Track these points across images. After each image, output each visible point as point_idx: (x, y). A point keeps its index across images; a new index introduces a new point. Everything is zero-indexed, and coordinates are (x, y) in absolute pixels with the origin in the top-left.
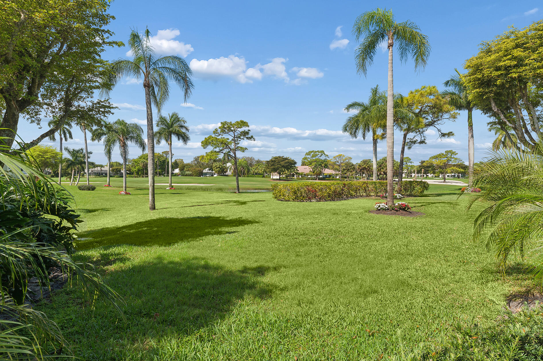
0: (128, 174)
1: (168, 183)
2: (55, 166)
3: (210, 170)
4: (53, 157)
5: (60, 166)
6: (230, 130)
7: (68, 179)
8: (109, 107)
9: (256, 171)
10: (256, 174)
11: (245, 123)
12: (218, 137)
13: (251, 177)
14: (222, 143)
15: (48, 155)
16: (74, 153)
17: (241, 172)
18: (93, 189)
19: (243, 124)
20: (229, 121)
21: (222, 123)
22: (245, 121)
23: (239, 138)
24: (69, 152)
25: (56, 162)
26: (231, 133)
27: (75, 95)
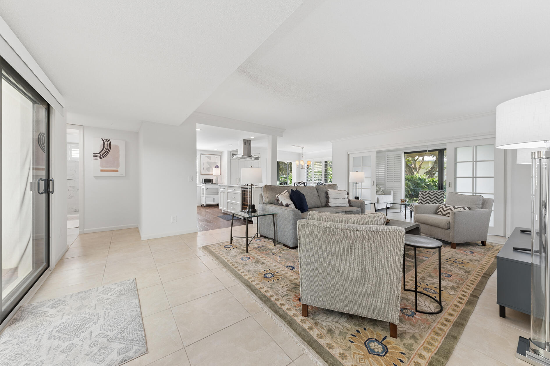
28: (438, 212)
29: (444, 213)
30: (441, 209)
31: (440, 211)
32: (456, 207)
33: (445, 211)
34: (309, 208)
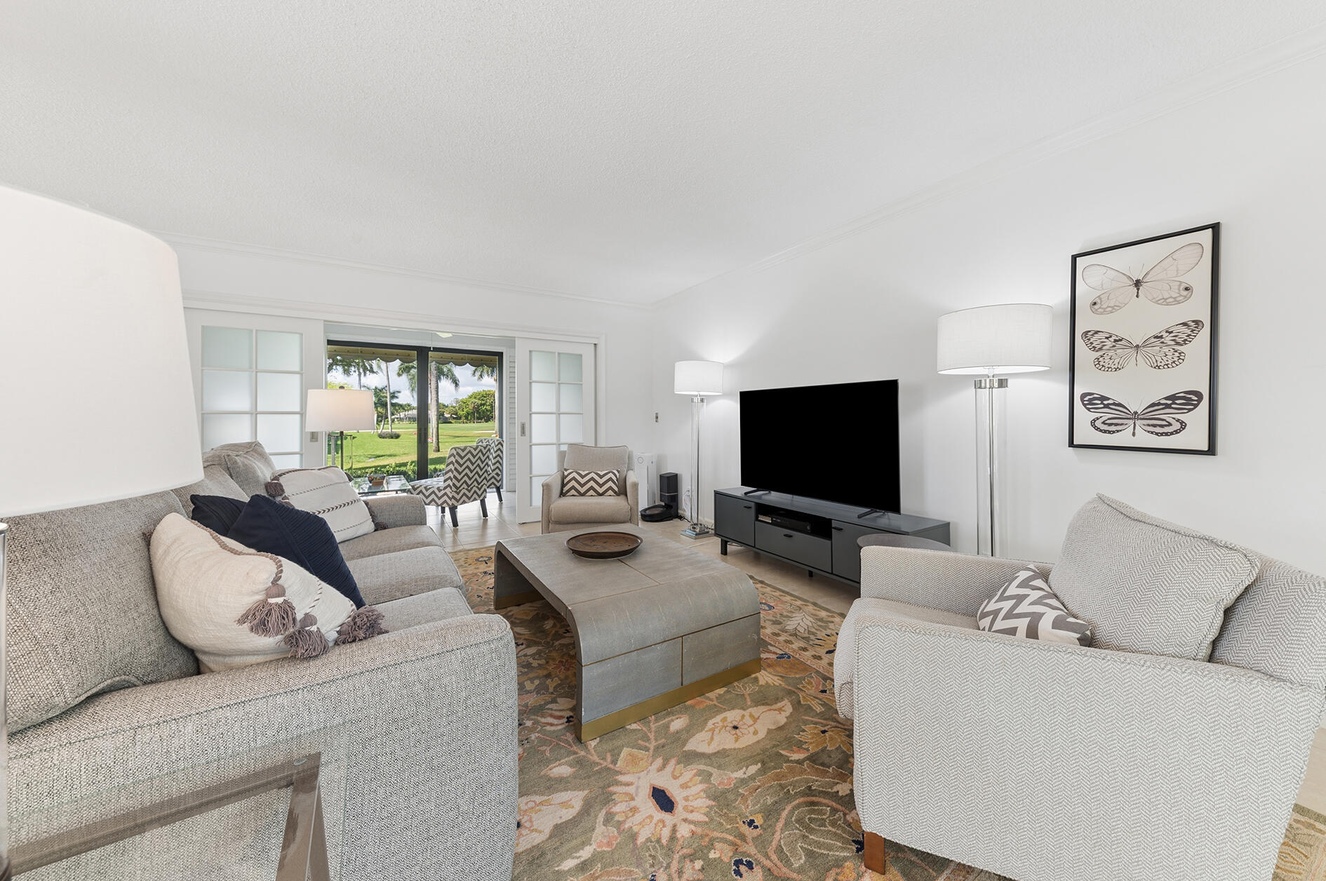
18: (397, 436)
28: (568, 491)
29: (582, 490)
30: (573, 483)
31: (573, 488)
32: (583, 473)
33: (582, 486)
34: (338, 542)
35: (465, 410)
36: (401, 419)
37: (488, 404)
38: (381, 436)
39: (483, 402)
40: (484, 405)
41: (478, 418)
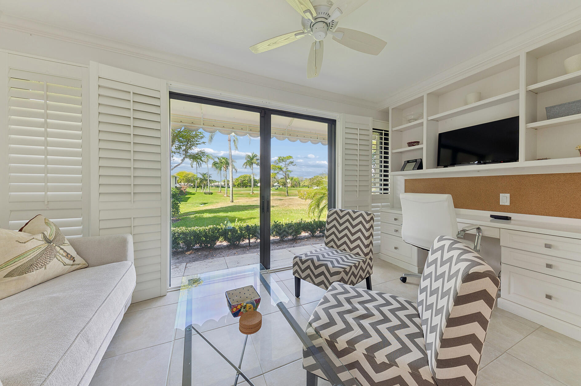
0: (233, 186)
1: (251, 191)
2: (193, 181)
3: (278, 183)
4: (192, 177)
5: (196, 182)
6: (283, 161)
7: (201, 189)
8: (204, 153)
9: (304, 184)
10: (305, 186)
11: (291, 157)
12: (276, 165)
13: (301, 187)
14: (278, 168)
15: (190, 176)
16: (204, 175)
17: (295, 184)
18: (212, 194)
19: (290, 157)
20: (282, 156)
21: (278, 157)
22: (291, 156)
23: (288, 165)
24: (201, 174)
25: (194, 180)
26: (284, 163)
27: (190, 148)
35: (237, 183)
36: (212, 186)
37: (246, 180)
38: (205, 193)
39: (244, 179)
40: (245, 180)
41: (243, 186)
